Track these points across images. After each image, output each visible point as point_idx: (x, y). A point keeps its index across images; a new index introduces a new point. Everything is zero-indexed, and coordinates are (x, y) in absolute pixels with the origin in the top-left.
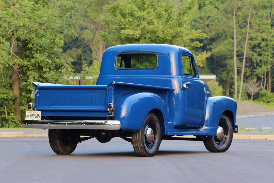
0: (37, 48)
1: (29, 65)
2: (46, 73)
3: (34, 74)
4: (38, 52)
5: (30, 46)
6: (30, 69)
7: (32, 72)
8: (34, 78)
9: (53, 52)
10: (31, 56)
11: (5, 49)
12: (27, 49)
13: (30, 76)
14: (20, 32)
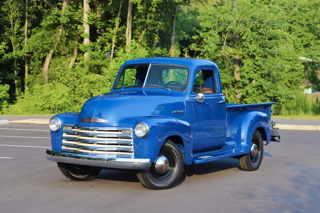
0: (251, 40)
1: (245, 54)
2: (258, 61)
3: (248, 62)
4: (253, 43)
5: (244, 38)
6: (246, 57)
7: (247, 60)
8: (248, 65)
9: (266, 43)
10: (246, 46)
11: (214, 41)
12: (242, 41)
13: (244, 64)
14: (230, 26)
